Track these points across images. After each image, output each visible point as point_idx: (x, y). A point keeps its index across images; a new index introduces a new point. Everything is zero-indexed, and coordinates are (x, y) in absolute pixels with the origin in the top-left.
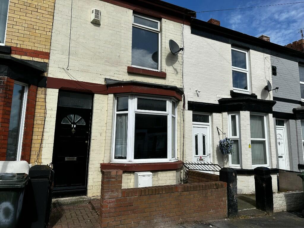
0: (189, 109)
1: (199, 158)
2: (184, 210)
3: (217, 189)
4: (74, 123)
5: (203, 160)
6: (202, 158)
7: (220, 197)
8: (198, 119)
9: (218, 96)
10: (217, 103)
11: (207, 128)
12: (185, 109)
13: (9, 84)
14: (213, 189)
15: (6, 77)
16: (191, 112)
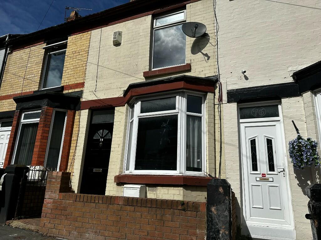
0: (229, 101)
1: (261, 176)
2: (125, 232)
3: (183, 212)
4: (101, 138)
5: (268, 180)
6: (267, 176)
7: (191, 227)
8: (254, 113)
9: (290, 69)
10: (291, 80)
11: (275, 125)
12: (222, 102)
13: (48, 111)
14: (176, 211)
15: (46, 107)
16: (234, 106)
